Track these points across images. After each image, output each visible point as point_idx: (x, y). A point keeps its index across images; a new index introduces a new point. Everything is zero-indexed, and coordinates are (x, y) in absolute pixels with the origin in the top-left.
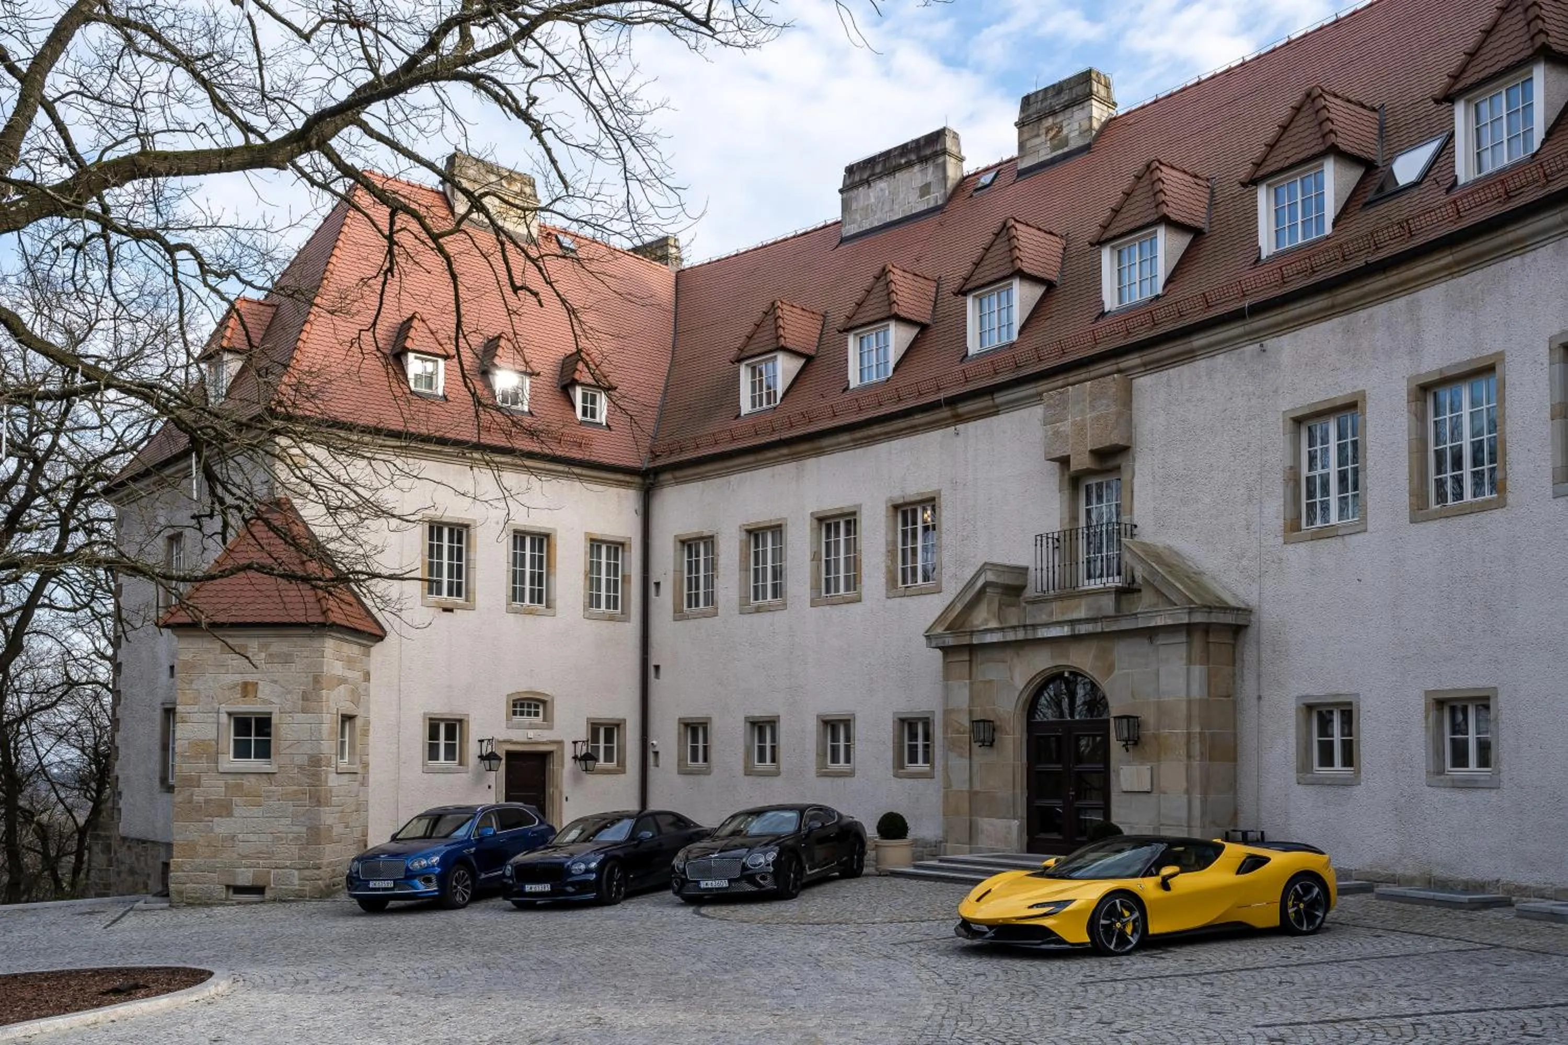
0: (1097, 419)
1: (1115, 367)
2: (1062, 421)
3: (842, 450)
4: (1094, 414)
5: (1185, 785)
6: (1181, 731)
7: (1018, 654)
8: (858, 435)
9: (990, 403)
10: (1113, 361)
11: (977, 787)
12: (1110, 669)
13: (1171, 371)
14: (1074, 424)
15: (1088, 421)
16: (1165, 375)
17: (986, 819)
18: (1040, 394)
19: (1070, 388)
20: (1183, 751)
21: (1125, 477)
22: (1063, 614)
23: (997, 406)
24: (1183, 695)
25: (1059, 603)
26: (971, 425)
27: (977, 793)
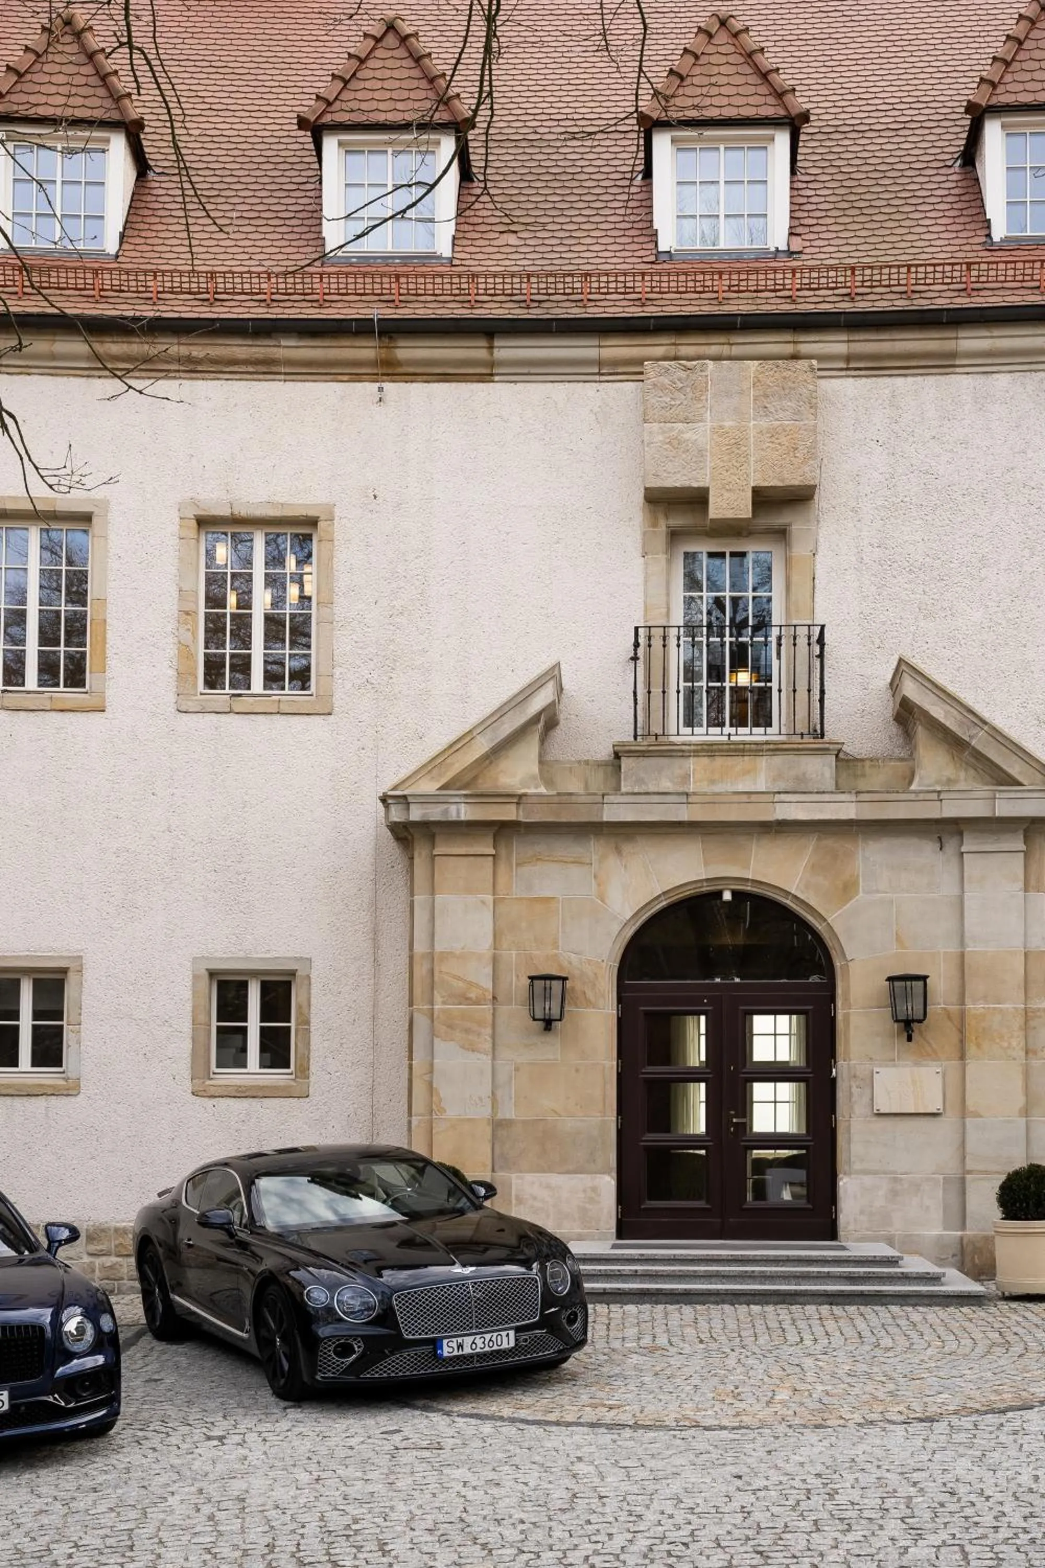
0: (773, 433)
1: (789, 349)
2: (686, 421)
3: (55, 372)
4: (764, 423)
5: (1020, 1100)
6: (1013, 1005)
7: (619, 851)
8: (113, 347)
9: (482, 354)
10: (788, 337)
11: (508, 1112)
12: (848, 889)
13: (900, 381)
14: (718, 431)
15: (752, 433)
16: (885, 386)
17: (529, 1177)
18: (640, 362)
19: (710, 364)
20: (1017, 1043)
21: (799, 549)
22: (712, 782)
23: (492, 364)
24: (1018, 942)
25: (705, 761)
26: (417, 390)
27: (508, 1123)
